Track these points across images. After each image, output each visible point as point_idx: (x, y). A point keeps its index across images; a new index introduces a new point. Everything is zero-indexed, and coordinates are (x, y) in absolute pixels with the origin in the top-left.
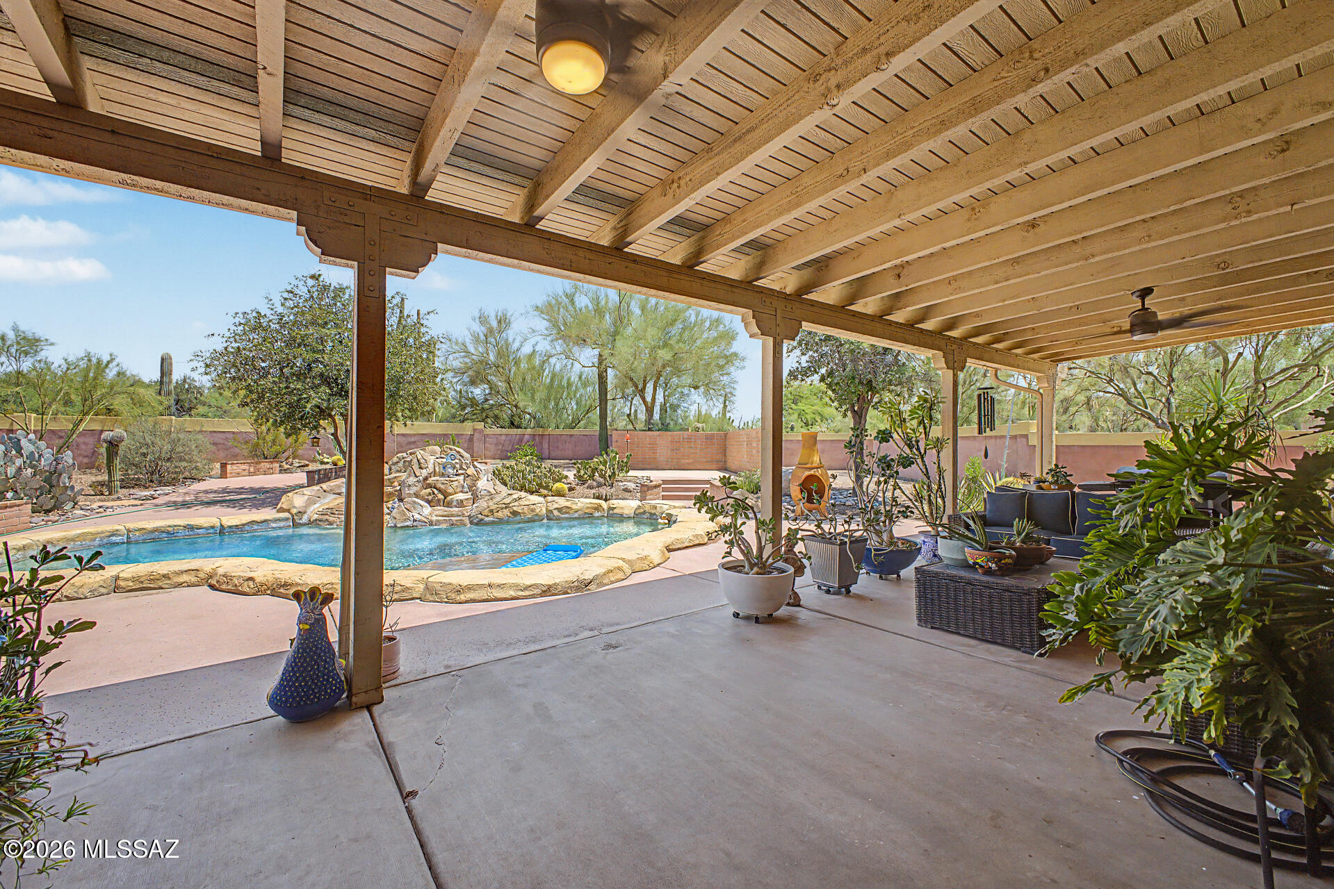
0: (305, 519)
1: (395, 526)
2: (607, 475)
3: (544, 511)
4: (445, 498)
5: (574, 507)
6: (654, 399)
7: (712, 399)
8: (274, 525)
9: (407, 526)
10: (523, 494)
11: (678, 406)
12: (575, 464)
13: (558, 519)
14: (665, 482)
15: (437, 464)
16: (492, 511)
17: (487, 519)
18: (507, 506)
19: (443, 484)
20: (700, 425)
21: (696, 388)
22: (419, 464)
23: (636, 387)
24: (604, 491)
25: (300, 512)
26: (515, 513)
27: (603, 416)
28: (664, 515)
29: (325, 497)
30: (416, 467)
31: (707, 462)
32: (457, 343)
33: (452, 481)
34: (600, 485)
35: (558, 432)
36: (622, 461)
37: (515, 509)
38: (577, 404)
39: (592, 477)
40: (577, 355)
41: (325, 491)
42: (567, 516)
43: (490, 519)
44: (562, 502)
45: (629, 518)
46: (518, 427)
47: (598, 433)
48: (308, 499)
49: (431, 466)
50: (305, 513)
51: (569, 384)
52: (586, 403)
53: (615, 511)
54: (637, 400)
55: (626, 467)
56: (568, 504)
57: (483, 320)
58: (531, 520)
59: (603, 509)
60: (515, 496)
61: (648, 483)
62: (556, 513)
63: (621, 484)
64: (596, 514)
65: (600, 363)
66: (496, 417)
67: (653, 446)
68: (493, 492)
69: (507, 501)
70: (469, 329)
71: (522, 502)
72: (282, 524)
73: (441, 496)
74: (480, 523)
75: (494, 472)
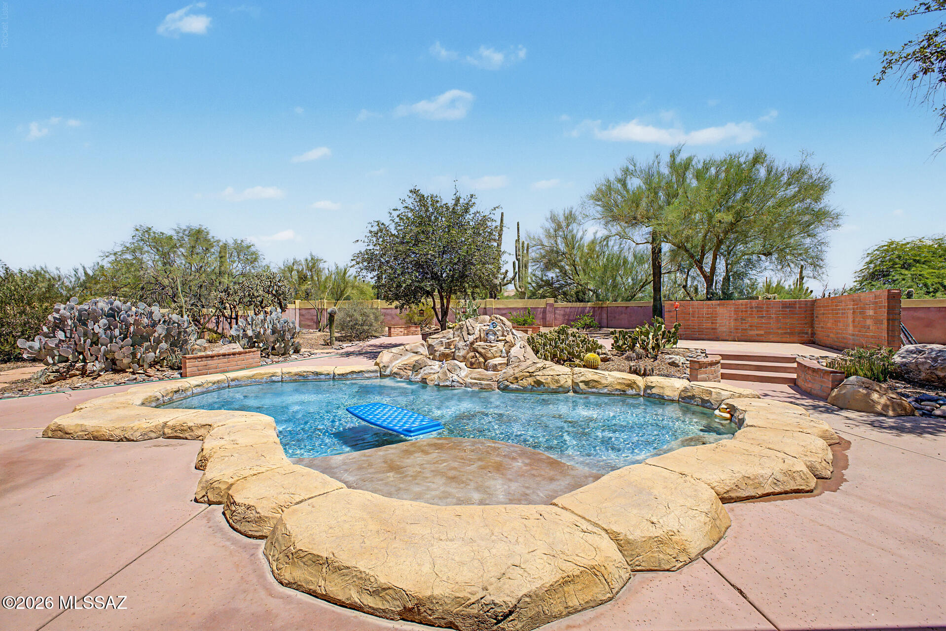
0: (388, 372)
1: (439, 385)
2: (650, 346)
3: (570, 383)
4: (486, 361)
5: (604, 381)
6: (713, 269)
7: (789, 265)
8: (366, 375)
9: (447, 386)
10: (549, 363)
11: (745, 274)
12: (612, 333)
13: (584, 393)
14: (724, 357)
15: (482, 332)
16: (516, 378)
17: (511, 386)
18: (531, 375)
19: (483, 348)
20: (769, 296)
21: (768, 254)
22: (468, 330)
23: (692, 256)
24: (642, 364)
25: (384, 366)
26: (539, 383)
27: (657, 289)
28: (723, 406)
29: (405, 355)
30: (465, 333)
31: (785, 333)
32: (534, 238)
33: (492, 347)
34: (639, 357)
35: (615, 304)
36: (669, 332)
37: (538, 378)
38: (633, 280)
39: (632, 347)
40: (630, 234)
41: (407, 350)
42: (593, 390)
43: (514, 386)
44: (589, 374)
45: (672, 401)
46: (582, 301)
47: (652, 304)
48: (393, 356)
49: (477, 332)
50: (388, 367)
51: (625, 261)
52: (642, 276)
53: (654, 391)
54: (694, 272)
55: (673, 337)
56: (596, 377)
57: (553, 219)
58: (555, 392)
59: (638, 386)
60: (539, 365)
61: (702, 359)
62: (582, 386)
63: (667, 356)
64: (630, 392)
65: (654, 240)
66: (565, 294)
67: (713, 317)
68: (522, 359)
69: (531, 370)
70: (542, 227)
71: (545, 372)
72: (372, 375)
73: (482, 360)
74: (505, 389)
75: (528, 339)
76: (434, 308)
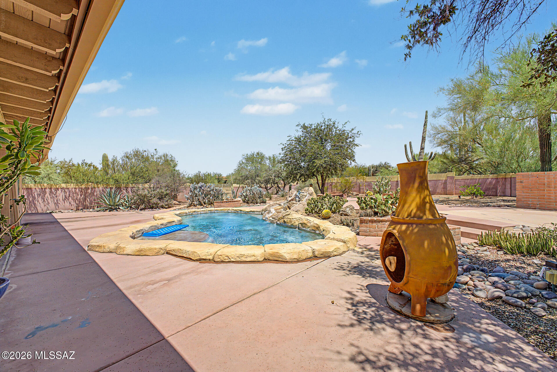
3: (297, 223)
5: (309, 225)
16: (279, 219)
18: (283, 217)
26: (285, 222)
37: (285, 219)
42: (304, 228)
44: (304, 220)
56: (306, 222)
58: (291, 227)
62: (300, 225)
64: (317, 232)
71: (288, 217)
76: (318, 183)
